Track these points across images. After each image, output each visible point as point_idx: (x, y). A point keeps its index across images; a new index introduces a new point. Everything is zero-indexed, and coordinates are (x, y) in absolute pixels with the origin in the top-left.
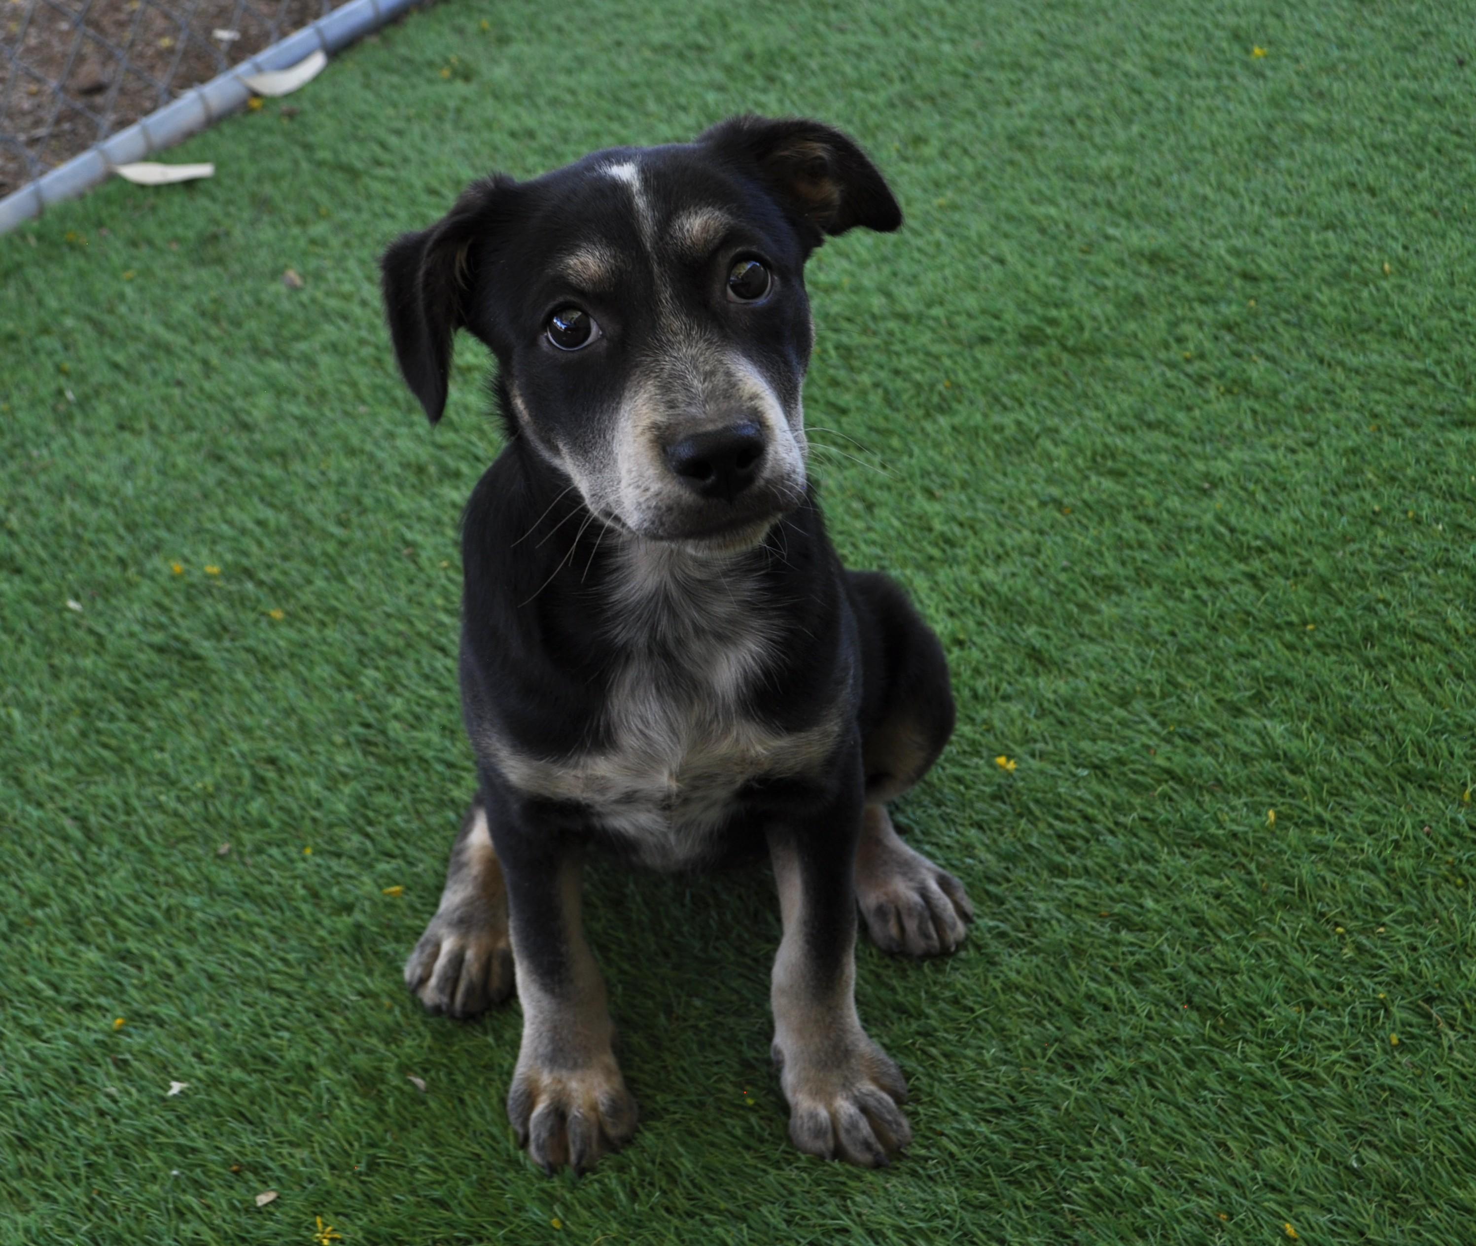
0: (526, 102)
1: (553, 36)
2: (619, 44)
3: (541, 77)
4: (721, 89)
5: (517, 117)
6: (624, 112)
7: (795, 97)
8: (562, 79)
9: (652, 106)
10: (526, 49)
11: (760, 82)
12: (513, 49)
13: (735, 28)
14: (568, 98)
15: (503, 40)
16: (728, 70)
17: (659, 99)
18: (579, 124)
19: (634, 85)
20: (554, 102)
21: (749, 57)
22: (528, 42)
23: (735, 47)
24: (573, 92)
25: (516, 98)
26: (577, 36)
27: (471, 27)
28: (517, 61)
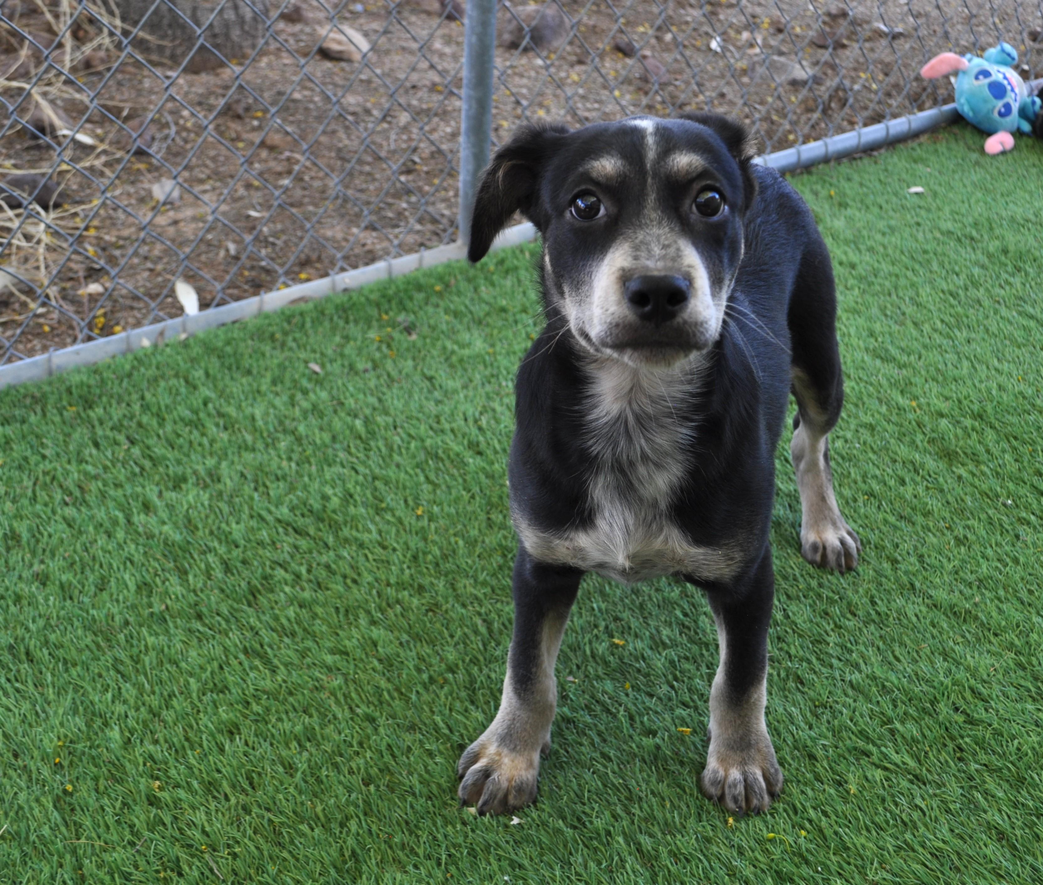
0: (852, 246)
1: (876, 210)
2: (918, 224)
3: (865, 233)
4: (983, 267)
5: (845, 253)
6: (917, 267)
7: (1033, 283)
8: (878, 237)
9: (935, 266)
10: (857, 214)
11: (1010, 268)
12: (849, 212)
13: (997, 232)
14: (881, 249)
15: (843, 205)
16: (990, 256)
17: (942, 265)
18: (885, 267)
19: (925, 252)
20: (871, 250)
21: (1005, 251)
22: (860, 210)
23: (997, 243)
24: (885, 247)
25: (847, 242)
26: (891, 213)
27: (823, 193)
28: (849, 220)
